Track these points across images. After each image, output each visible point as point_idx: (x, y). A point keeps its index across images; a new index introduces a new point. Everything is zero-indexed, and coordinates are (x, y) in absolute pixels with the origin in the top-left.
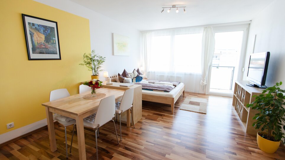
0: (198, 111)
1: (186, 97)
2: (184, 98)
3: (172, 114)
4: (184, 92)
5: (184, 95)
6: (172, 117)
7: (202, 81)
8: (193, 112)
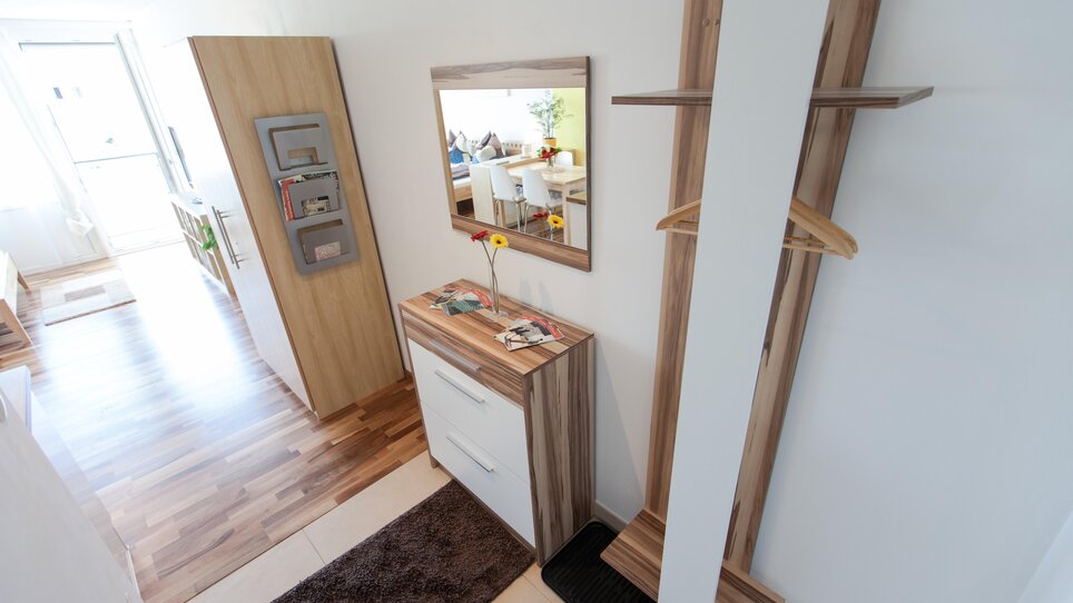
0: (111, 305)
1: (38, 291)
2: (35, 296)
3: (27, 344)
4: (20, 280)
5: (26, 287)
6: (33, 351)
7: (70, 222)
8: (96, 312)
